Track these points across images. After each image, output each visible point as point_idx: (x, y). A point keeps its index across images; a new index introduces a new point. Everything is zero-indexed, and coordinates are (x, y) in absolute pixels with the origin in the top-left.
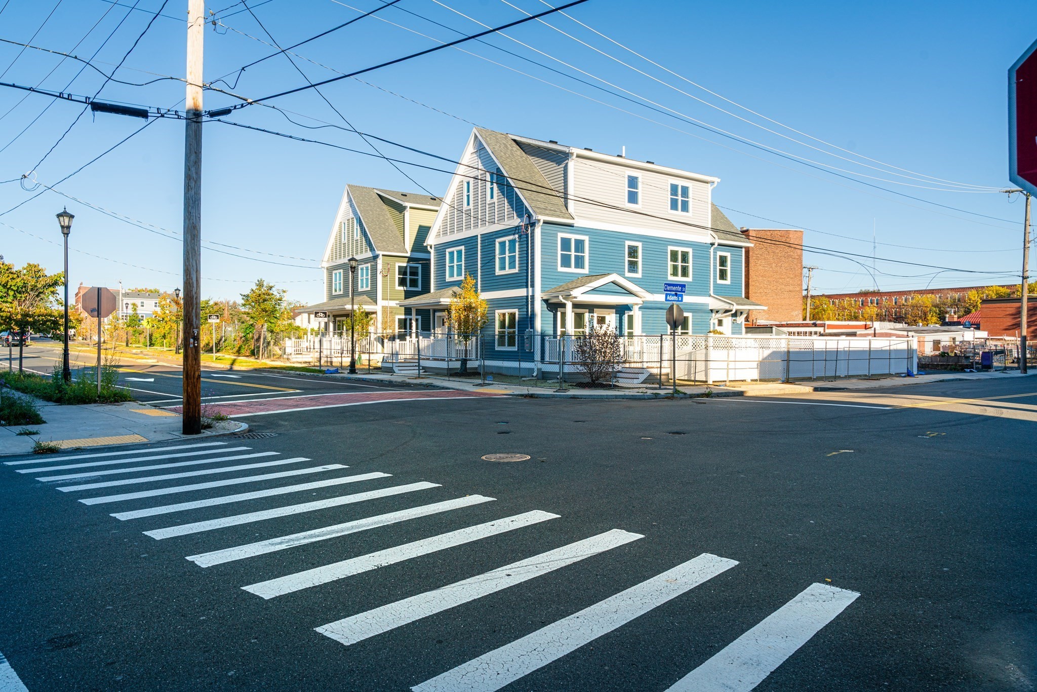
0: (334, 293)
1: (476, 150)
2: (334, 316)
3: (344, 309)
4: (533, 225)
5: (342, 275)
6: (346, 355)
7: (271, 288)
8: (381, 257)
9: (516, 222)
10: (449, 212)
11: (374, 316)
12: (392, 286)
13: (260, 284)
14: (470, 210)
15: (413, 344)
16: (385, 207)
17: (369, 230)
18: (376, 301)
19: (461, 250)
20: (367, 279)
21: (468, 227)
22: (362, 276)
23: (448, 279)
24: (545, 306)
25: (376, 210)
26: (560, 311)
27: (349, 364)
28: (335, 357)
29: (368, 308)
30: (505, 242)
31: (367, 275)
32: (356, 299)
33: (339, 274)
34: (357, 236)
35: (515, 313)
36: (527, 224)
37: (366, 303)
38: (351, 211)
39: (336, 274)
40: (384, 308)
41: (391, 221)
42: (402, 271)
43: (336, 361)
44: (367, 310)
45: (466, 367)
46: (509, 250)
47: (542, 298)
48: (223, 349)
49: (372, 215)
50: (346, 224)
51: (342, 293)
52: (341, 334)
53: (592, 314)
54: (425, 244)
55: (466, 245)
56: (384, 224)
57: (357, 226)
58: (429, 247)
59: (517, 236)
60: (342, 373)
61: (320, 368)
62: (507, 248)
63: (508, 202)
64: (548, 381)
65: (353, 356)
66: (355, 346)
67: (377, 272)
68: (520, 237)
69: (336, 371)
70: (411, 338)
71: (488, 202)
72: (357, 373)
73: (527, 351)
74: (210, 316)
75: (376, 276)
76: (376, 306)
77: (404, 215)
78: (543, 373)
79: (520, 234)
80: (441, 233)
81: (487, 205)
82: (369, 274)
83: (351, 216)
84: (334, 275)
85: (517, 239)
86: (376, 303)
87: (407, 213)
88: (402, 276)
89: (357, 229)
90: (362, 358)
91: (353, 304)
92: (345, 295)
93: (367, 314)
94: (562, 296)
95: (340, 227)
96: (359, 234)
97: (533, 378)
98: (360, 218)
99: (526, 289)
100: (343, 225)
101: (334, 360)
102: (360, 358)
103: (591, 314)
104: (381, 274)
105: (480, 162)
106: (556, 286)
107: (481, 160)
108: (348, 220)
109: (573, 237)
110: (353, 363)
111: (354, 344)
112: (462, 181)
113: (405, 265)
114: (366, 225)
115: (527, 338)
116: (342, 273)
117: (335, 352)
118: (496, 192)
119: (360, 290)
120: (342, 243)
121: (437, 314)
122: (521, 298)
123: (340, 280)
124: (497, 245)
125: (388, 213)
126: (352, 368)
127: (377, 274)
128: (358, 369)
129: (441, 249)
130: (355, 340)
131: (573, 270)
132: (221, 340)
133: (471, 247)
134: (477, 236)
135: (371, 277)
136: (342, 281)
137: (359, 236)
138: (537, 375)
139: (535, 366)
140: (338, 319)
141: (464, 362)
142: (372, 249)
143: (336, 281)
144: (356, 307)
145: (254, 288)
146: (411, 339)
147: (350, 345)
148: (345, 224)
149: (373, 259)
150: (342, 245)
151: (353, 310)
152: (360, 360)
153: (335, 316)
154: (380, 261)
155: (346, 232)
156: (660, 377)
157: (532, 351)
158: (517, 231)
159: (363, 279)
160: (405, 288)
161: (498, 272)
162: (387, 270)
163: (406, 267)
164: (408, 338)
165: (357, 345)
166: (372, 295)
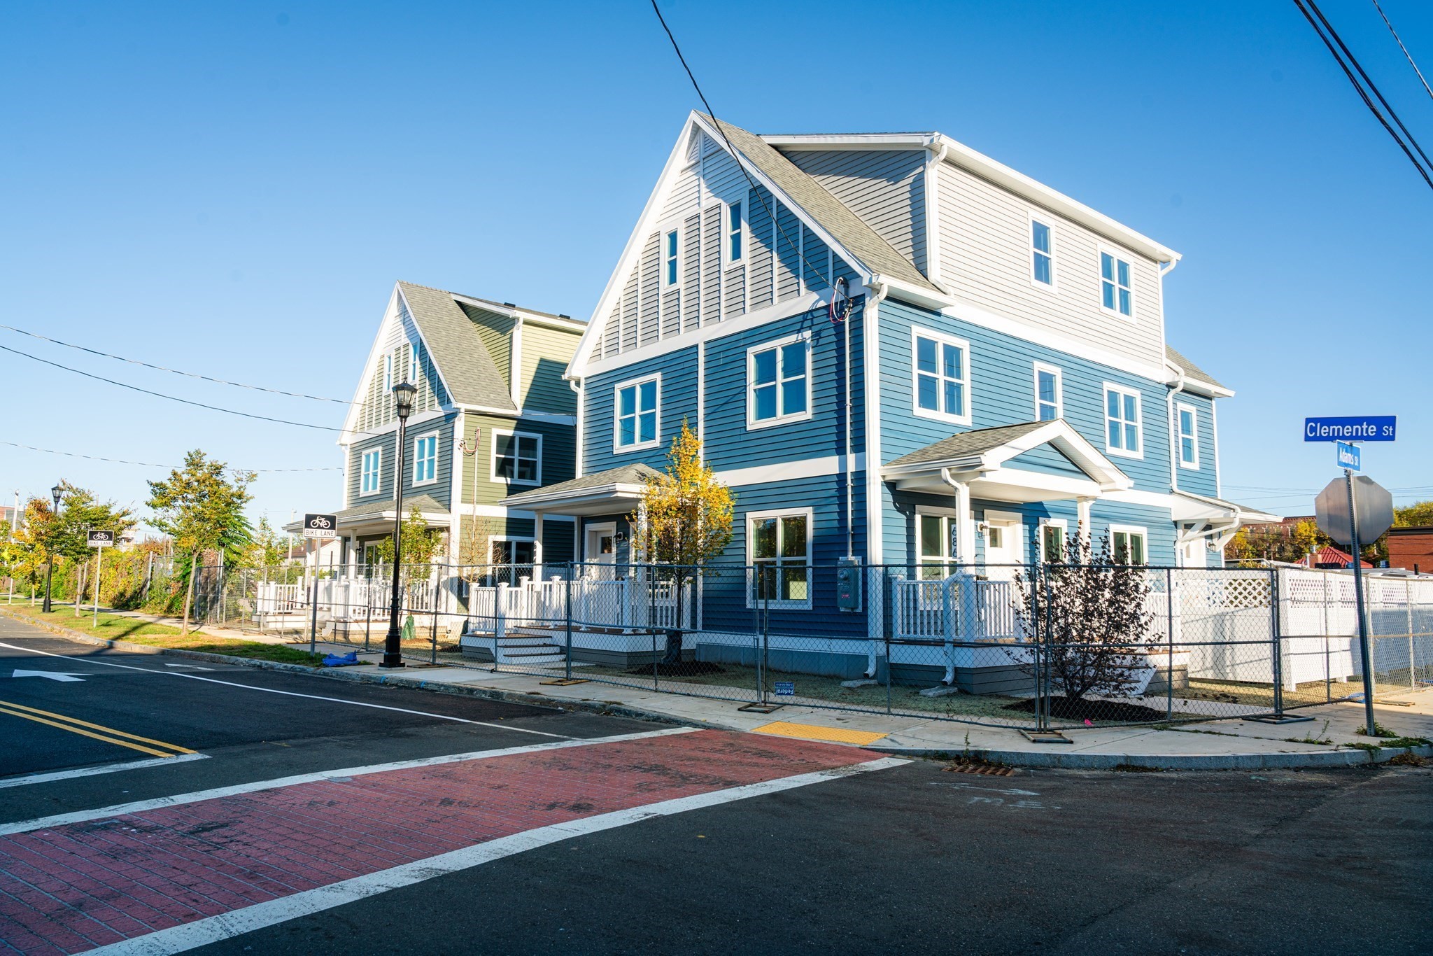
0: (362, 493)
1: (693, 162)
2: (358, 538)
3: (381, 521)
4: (859, 300)
5: (380, 457)
6: (381, 618)
7: (217, 470)
8: (462, 415)
9: (806, 300)
10: (622, 304)
11: (444, 535)
12: (482, 475)
13: (194, 462)
14: (678, 292)
15: (535, 595)
16: (471, 325)
17: (439, 362)
18: (450, 505)
19: (653, 384)
20: (431, 462)
21: (673, 329)
22: (421, 455)
23: (618, 448)
24: (890, 498)
25: (454, 330)
26: (920, 513)
27: (384, 637)
28: (356, 621)
29: (433, 518)
30: (773, 353)
31: (432, 453)
32: (406, 502)
33: (373, 459)
34: (414, 379)
35: (805, 518)
36: (842, 302)
37: (428, 508)
38: (403, 332)
39: (368, 456)
40: (466, 521)
41: (484, 351)
42: (505, 444)
43: (357, 631)
44: (431, 524)
45: (679, 648)
46: (784, 369)
47: (884, 477)
48: (146, 603)
49: (446, 336)
50: (393, 357)
51: (378, 492)
52: (369, 575)
53: (982, 523)
54: (565, 377)
55: (666, 371)
56: (470, 355)
57: (415, 360)
58: (573, 384)
59: (807, 334)
60: (365, 663)
61: (313, 648)
62: (780, 366)
63: (781, 261)
64: (923, 692)
65: (394, 621)
66: (402, 597)
67: (452, 445)
68: (817, 336)
69: (352, 660)
70: (531, 579)
71: (725, 268)
72: (403, 665)
73: (842, 610)
74: (92, 534)
75: (452, 454)
76: (449, 515)
77: (511, 337)
78: (895, 667)
79: (816, 328)
80: (604, 350)
81: (722, 274)
82: (437, 450)
83: (403, 341)
84: (364, 458)
85: (808, 341)
86: (450, 510)
87: (518, 333)
88: (503, 456)
89: (414, 365)
90: (416, 624)
91: (399, 509)
92: (385, 494)
93: (429, 531)
94: (950, 469)
95: (381, 365)
96: (418, 374)
97: (867, 682)
98: (421, 342)
99: (836, 458)
100: (387, 360)
101: (353, 627)
102: (410, 624)
103: (980, 523)
104: (462, 449)
105: (703, 185)
106: (911, 451)
107: (707, 181)
108: (398, 349)
109: (942, 339)
110: (394, 638)
111: (400, 591)
112: (658, 234)
113: (510, 433)
114: (434, 353)
115: (846, 579)
116: (380, 453)
117: (357, 611)
118: (749, 242)
119: (416, 483)
120: (384, 394)
121: (590, 527)
122: (822, 480)
123: (376, 467)
124: (751, 363)
125: (477, 335)
126: (393, 650)
127: (452, 450)
128: (406, 651)
129: (602, 386)
130: (400, 585)
131: (940, 414)
132: (144, 586)
133: (681, 373)
134: (697, 346)
135: (440, 457)
136: (380, 468)
137: (417, 378)
138: (876, 672)
139: (870, 649)
140: (367, 544)
141: (675, 637)
142: (443, 399)
143: (367, 469)
144: (405, 515)
145: (181, 467)
146: (531, 583)
147: (389, 595)
148: (390, 358)
149: (446, 420)
150: (384, 399)
151: (398, 523)
152: (409, 628)
153: (361, 539)
154: (460, 425)
155: (392, 373)
156: (1170, 676)
157: (860, 610)
158: (808, 323)
159: (423, 462)
160: (509, 479)
161: (753, 423)
162: (474, 443)
163: (512, 438)
164: (524, 579)
165: (405, 596)
166: (442, 495)
